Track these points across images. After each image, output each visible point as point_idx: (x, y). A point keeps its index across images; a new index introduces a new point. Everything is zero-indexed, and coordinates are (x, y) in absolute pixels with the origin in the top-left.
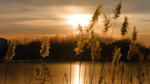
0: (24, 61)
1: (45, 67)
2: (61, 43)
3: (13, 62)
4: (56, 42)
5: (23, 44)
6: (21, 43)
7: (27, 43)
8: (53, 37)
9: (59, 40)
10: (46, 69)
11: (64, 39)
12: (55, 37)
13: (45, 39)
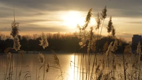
0: (33, 52)
1: (56, 57)
2: (61, 38)
3: (25, 53)
4: (57, 38)
5: (33, 39)
6: (31, 38)
7: (36, 38)
8: (55, 34)
9: (60, 36)
10: (56, 59)
11: (64, 35)
12: (57, 34)
13: (49, 35)
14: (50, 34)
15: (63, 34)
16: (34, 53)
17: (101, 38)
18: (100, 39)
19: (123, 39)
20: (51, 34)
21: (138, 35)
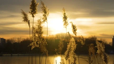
7: (20, 41)
19: (104, 40)
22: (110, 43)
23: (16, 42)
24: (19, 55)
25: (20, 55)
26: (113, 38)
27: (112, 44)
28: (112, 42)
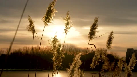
5: (6, 54)
12: (36, 48)
13: (26, 49)
14: (26, 47)
15: (43, 48)
16: (7, 71)
17: (89, 52)
18: (88, 54)
19: (115, 54)
20: (28, 48)
21: (133, 49)
22: (123, 57)
23: (4, 53)
24: (8, 70)
25: (10, 70)
26: (127, 51)
27: (125, 58)
28: (125, 57)
